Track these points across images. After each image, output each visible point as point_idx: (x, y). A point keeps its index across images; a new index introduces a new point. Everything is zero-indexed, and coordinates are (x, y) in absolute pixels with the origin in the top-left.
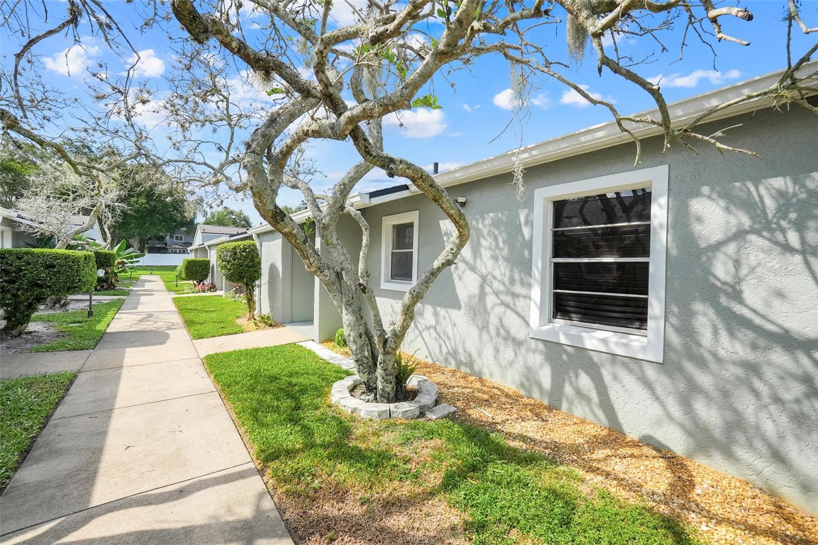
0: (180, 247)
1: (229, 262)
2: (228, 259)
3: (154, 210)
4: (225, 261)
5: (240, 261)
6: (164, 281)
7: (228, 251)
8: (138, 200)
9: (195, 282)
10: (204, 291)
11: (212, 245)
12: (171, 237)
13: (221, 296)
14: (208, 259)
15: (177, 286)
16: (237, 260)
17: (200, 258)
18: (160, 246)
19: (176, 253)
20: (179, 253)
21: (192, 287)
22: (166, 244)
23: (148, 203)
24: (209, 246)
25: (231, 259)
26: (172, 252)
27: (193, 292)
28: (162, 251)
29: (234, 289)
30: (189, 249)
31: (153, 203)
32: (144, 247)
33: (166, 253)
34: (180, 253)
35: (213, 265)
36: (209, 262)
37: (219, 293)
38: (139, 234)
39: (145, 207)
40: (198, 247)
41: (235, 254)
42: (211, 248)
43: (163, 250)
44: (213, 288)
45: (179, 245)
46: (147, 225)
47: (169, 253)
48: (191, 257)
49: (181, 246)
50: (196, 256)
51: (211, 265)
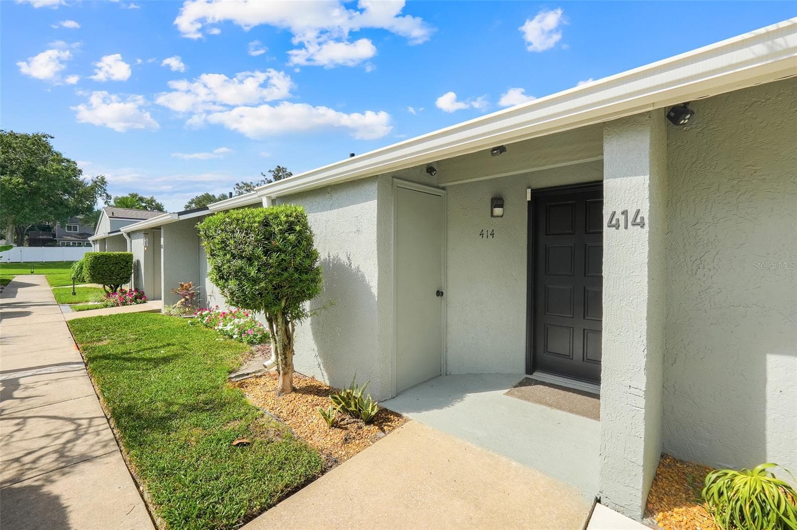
0: (74, 239)
1: (250, 260)
2: (248, 250)
3: (35, 192)
4: (242, 258)
5: (283, 256)
6: (52, 285)
7: (248, 231)
8: (11, 179)
9: (107, 288)
10: (124, 304)
11: (134, 232)
12: (62, 226)
13: (159, 311)
14: (128, 252)
15: (74, 294)
16: (275, 255)
17: (112, 251)
18: (45, 237)
19: (68, 245)
20: (72, 246)
21: (102, 295)
22: (54, 236)
23: (25, 183)
24: (129, 234)
25: (259, 251)
26: (63, 245)
27: (106, 306)
28: (49, 244)
29: (183, 300)
30: (90, 239)
31: (34, 184)
32: (22, 240)
33: (54, 246)
34: (74, 245)
35: (138, 261)
36: (131, 256)
37: (151, 305)
38: (14, 222)
39: (23, 188)
40: (107, 235)
41: (269, 236)
42: (131, 236)
43: (52, 243)
44: (140, 297)
45: (72, 236)
46: (27, 210)
47: (59, 246)
48: (96, 249)
49: (76, 237)
50: (102, 248)
51: (134, 260)
